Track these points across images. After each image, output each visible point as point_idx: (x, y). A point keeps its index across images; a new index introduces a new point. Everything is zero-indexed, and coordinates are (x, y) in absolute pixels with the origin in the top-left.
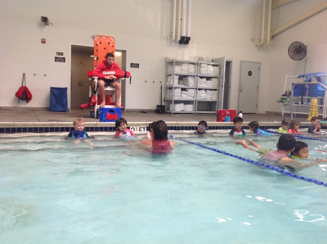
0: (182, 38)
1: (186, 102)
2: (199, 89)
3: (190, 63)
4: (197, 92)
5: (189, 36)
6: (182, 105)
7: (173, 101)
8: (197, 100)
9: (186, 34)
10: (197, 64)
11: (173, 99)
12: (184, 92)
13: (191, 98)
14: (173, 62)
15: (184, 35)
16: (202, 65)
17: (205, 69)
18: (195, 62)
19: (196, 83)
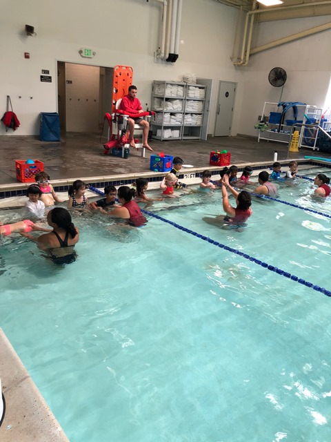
1: (173, 128)
2: (187, 114)
3: (179, 85)
4: (184, 117)
5: (177, 53)
6: (170, 130)
8: (184, 125)
9: (175, 51)
10: (186, 86)
11: (163, 125)
12: (172, 117)
13: (178, 124)
15: (172, 52)
16: (190, 87)
17: (192, 92)
18: (183, 84)
19: (184, 107)
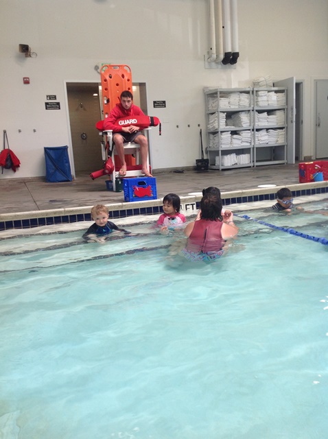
0: (227, 55)
1: (239, 152)
2: (258, 130)
3: (241, 92)
4: (254, 134)
5: (237, 51)
6: (233, 156)
7: (220, 152)
8: (255, 146)
9: (232, 48)
10: (253, 92)
11: (221, 149)
12: (235, 136)
13: (246, 145)
14: (216, 93)
15: (229, 50)
16: (260, 93)
17: (265, 98)
18: (248, 89)
19: (253, 121)
